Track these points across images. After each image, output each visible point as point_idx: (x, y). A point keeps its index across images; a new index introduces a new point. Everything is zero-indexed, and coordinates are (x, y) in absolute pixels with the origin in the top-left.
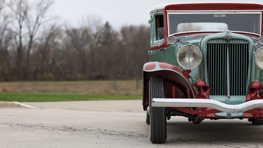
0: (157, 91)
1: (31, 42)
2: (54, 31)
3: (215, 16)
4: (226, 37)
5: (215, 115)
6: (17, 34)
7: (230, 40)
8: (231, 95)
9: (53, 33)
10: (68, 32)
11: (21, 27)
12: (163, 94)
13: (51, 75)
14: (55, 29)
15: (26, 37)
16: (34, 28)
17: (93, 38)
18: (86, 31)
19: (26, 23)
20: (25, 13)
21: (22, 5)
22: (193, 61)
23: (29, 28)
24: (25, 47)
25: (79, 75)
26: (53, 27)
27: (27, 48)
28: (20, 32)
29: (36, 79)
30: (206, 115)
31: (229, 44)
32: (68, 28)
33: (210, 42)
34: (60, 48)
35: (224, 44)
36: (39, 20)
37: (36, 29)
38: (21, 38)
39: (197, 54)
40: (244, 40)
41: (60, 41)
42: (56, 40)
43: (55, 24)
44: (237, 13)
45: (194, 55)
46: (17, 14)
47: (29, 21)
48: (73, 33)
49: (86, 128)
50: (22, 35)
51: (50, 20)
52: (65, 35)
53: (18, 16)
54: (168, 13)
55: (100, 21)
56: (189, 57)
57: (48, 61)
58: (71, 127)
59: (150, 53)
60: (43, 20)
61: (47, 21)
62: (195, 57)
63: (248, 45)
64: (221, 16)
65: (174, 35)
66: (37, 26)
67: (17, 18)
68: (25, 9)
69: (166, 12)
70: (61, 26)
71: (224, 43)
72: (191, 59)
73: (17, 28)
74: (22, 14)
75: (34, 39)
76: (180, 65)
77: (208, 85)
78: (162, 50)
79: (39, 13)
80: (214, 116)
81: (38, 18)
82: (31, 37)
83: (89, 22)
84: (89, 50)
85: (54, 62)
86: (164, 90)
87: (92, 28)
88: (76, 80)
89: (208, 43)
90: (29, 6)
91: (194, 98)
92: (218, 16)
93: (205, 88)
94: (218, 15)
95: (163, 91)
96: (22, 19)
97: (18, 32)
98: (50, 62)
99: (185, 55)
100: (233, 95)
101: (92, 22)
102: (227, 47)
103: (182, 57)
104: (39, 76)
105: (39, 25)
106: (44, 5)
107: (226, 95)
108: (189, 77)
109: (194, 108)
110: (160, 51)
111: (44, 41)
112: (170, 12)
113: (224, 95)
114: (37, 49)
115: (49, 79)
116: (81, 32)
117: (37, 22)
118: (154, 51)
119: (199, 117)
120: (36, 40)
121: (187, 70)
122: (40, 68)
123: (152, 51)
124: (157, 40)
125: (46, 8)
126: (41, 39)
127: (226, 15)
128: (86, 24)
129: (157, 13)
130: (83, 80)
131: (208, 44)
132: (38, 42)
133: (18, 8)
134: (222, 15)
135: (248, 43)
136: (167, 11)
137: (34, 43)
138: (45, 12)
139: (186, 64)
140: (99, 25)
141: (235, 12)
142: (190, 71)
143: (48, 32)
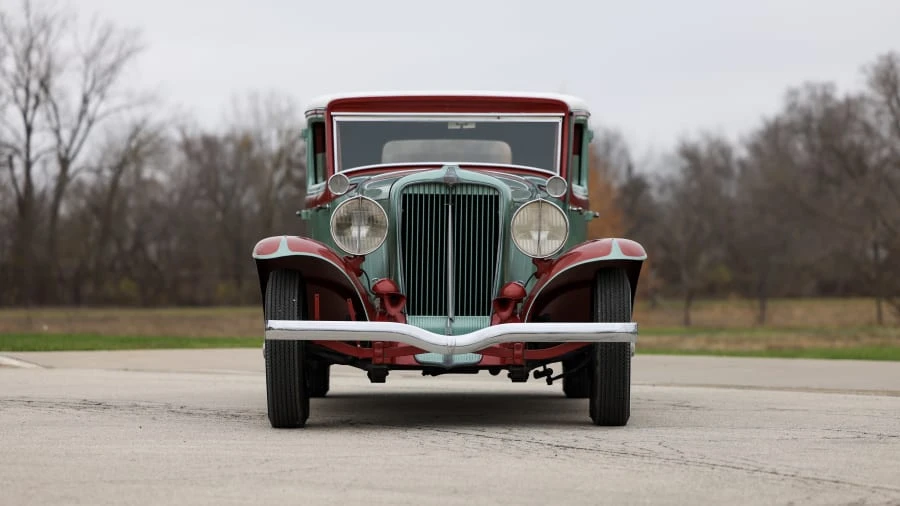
0: (282, 302)
1: (63, 179)
2: (141, 144)
3: (449, 127)
4: (445, 178)
5: (417, 361)
6: (17, 151)
7: (455, 186)
8: (456, 314)
9: (137, 150)
10: (187, 146)
11: (29, 130)
12: (296, 311)
13: (127, 286)
14: (142, 135)
15: (45, 163)
16: (75, 133)
17: (269, 165)
18: (245, 144)
19: (49, 118)
20: (44, 84)
21: (34, 57)
22: (368, 235)
23: (57, 132)
24: (43, 195)
25: (222, 288)
26: (137, 130)
27: (50, 197)
28: (28, 146)
29: (77, 301)
30: (393, 359)
31: (453, 196)
32: (189, 133)
33: (411, 192)
34: (161, 198)
35: (443, 196)
36: (91, 107)
37: (80, 136)
38: (28, 165)
39: (379, 218)
40: (489, 187)
41: (161, 177)
42: (147, 173)
43: (144, 121)
44: (501, 120)
45: (372, 221)
46: (16, 85)
47: (55, 108)
48: (204, 151)
49: (137, 403)
50: (33, 155)
51: (128, 107)
52: (177, 158)
53: (21, 93)
54: (335, 119)
55: (290, 111)
56: (359, 226)
57: (120, 242)
58: (100, 402)
59: (300, 215)
60: (102, 108)
61: (118, 110)
62: (373, 225)
63: (497, 197)
64: (465, 127)
65: (345, 174)
66: (84, 125)
67: (16, 100)
68: (43, 70)
69: (332, 117)
70: (162, 126)
71: (443, 193)
72: (364, 231)
73: (15, 132)
74: (34, 86)
75: (72, 168)
76: (338, 243)
77: (403, 291)
78: (321, 208)
79: (89, 84)
80: (414, 363)
81: (85, 101)
82: (64, 162)
83: (256, 114)
84: (257, 208)
85: (139, 245)
86: (298, 303)
87: (265, 136)
88: (209, 303)
89: (405, 192)
90: (58, 60)
91: (365, 320)
92: (458, 127)
93: (395, 298)
94: (457, 123)
95: (296, 304)
96: (32, 102)
97: (21, 146)
98: (128, 245)
99: (350, 220)
100: (462, 314)
101: (264, 116)
102: (448, 202)
103: (344, 225)
104: (88, 289)
105: (90, 123)
106: (107, 59)
107: (446, 314)
108: (359, 272)
109: (364, 344)
110: (318, 210)
111: (108, 173)
112: (339, 117)
113: (440, 314)
114: (82, 203)
115: (123, 302)
116: (230, 148)
117: (83, 113)
118: (309, 211)
119: (377, 364)
120: (77, 171)
121: (355, 256)
122: (91, 265)
123: (303, 211)
124: (316, 182)
125: (113, 68)
126: (99, 171)
127: (477, 124)
128: (246, 123)
129: (315, 116)
130: (235, 302)
131: (405, 196)
132: (88, 178)
133: (20, 68)
134: (466, 123)
135: (496, 193)
136: (332, 113)
137: (74, 182)
138: (110, 81)
139: (351, 242)
140: (287, 124)
141: (499, 117)
142: (362, 258)
143: (122, 146)
